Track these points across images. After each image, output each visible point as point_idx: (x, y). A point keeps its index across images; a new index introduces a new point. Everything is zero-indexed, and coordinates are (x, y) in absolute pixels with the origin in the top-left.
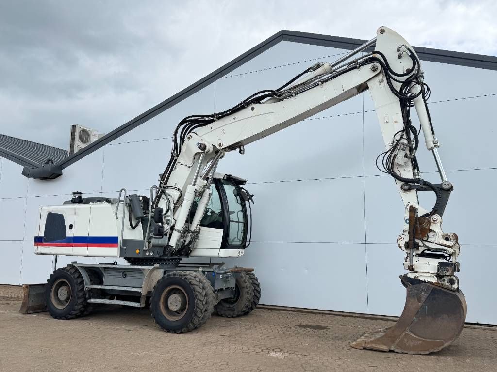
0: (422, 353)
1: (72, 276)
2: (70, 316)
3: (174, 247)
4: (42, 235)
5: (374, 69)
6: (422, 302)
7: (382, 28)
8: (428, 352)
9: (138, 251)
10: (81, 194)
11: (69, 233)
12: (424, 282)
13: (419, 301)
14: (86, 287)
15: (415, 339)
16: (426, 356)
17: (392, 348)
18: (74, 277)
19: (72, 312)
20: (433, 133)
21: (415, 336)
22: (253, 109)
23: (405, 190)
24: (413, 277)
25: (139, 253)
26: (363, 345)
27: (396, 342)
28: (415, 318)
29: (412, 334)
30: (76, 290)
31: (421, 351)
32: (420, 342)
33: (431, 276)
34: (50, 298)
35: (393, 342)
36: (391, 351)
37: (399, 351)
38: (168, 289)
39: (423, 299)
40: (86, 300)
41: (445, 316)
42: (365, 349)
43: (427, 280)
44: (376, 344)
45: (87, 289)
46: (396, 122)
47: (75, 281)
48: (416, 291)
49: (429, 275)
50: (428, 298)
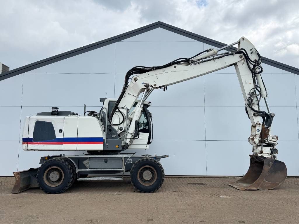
0: (271, 189)
1: (64, 164)
2: (63, 191)
3: (128, 144)
4: (31, 136)
5: (241, 57)
6: (271, 166)
7: (242, 38)
8: (273, 188)
9: (117, 146)
10: (58, 108)
11: (58, 135)
12: (266, 158)
13: (269, 166)
14: (77, 170)
15: (268, 183)
16: (273, 190)
17: (258, 188)
18: (66, 164)
19: (66, 188)
20: (266, 91)
21: (267, 182)
22: (175, 67)
23: (255, 116)
24: (260, 156)
25: (118, 147)
26: (245, 189)
27: (260, 185)
28: (267, 174)
29: (266, 181)
30: (69, 173)
31: (270, 188)
32: (270, 184)
33: (269, 155)
34: (43, 180)
35: (259, 185)
36: (258, 190)
37: (261, 189)
38: (142, 168)
39: (271, 165)
40: (77, 178)
41: (280, 172)
42: (246, 190)
43: (267, 157)
44: (251, 187)
45: (78, 172)
46: (250, 83)
47: (67, 167)
48: (268, 162)
49: (268, 154)
50: (273, 164)
